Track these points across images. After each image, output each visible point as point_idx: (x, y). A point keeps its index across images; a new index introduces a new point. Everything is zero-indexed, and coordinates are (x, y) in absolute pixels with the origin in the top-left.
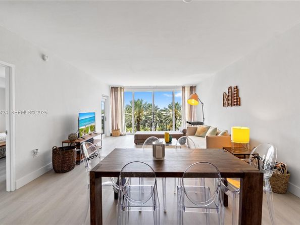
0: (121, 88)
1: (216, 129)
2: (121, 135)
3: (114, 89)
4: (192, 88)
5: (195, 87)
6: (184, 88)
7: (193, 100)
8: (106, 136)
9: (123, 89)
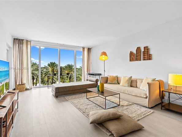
0: (27, 41)
2: (27, 89)
3: (18, 41)
4: (89, 50)
5: (91, 49)
6: (84, 48)
9: (29, 43)
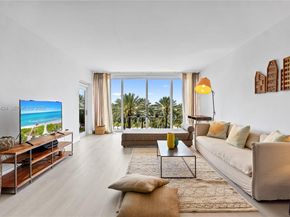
0: (107, 74)
1: (248, 128)
2: (106, 133)
3: (98, 76)
4: (195, 76)
5: (198, 74)
6: (184, 74)
7: (204, 86)
8: (87, 135)
9: (109, 76)
